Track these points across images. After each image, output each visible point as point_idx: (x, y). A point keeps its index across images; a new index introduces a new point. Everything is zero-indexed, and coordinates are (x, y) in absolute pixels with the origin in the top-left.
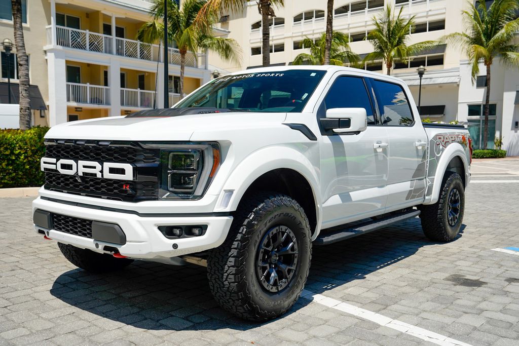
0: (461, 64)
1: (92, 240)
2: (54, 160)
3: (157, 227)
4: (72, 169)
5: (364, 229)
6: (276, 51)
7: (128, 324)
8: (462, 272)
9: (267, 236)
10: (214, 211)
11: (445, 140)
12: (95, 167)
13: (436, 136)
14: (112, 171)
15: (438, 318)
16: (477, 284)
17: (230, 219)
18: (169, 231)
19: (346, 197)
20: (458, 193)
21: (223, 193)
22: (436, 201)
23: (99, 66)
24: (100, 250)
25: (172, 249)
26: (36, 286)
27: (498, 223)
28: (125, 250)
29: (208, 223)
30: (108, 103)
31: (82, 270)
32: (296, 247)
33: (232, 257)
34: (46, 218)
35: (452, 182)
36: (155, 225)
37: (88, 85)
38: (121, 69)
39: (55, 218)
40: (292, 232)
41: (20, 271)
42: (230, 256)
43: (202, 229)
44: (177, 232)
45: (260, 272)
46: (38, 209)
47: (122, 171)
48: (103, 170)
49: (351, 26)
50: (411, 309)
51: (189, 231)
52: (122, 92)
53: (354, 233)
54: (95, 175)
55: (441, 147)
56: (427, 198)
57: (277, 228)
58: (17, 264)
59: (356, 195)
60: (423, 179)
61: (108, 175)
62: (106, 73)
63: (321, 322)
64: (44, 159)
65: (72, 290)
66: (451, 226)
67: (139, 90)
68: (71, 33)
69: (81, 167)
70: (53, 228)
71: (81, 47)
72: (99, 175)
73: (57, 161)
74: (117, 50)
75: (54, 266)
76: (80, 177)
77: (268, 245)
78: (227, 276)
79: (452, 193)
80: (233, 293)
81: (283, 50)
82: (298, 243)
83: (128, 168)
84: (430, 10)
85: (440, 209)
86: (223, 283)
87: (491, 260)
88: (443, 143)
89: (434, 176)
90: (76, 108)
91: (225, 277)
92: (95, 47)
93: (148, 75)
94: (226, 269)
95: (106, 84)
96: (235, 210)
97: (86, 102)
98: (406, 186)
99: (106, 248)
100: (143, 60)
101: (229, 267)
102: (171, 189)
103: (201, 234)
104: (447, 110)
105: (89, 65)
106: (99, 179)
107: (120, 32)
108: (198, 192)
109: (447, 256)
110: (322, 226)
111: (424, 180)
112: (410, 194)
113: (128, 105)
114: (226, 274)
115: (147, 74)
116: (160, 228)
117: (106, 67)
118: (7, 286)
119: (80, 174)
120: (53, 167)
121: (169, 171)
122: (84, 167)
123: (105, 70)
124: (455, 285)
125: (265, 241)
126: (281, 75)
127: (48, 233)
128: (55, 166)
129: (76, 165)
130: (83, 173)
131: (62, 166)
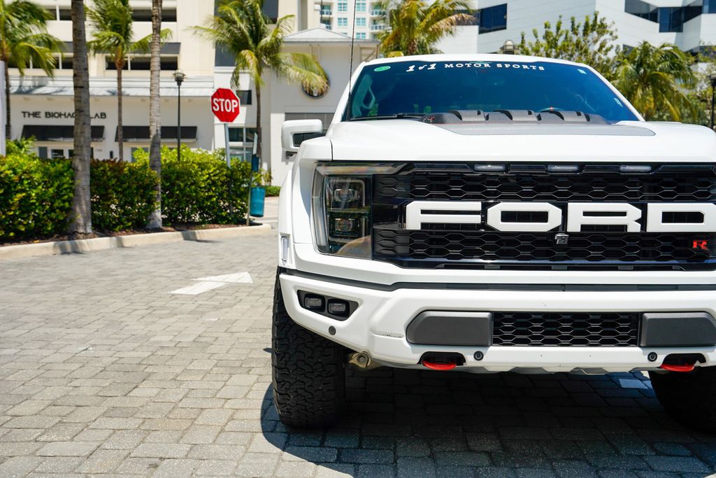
1: (637, 349)
4: (545, 221)
12: (624, 214)
24: (659, 363)
48: (645, 217)
54: (624, 227)
69: (576, 216)
70: (497, 342)
72: (635, 228)
73: (487, 206)
104: (199, 132)
119: (574, 229)
126: (541, 68)
127: (479, 356)
128: (479, 216)
129: (560, 211)
130: (583, 227)
131: (507, 217)
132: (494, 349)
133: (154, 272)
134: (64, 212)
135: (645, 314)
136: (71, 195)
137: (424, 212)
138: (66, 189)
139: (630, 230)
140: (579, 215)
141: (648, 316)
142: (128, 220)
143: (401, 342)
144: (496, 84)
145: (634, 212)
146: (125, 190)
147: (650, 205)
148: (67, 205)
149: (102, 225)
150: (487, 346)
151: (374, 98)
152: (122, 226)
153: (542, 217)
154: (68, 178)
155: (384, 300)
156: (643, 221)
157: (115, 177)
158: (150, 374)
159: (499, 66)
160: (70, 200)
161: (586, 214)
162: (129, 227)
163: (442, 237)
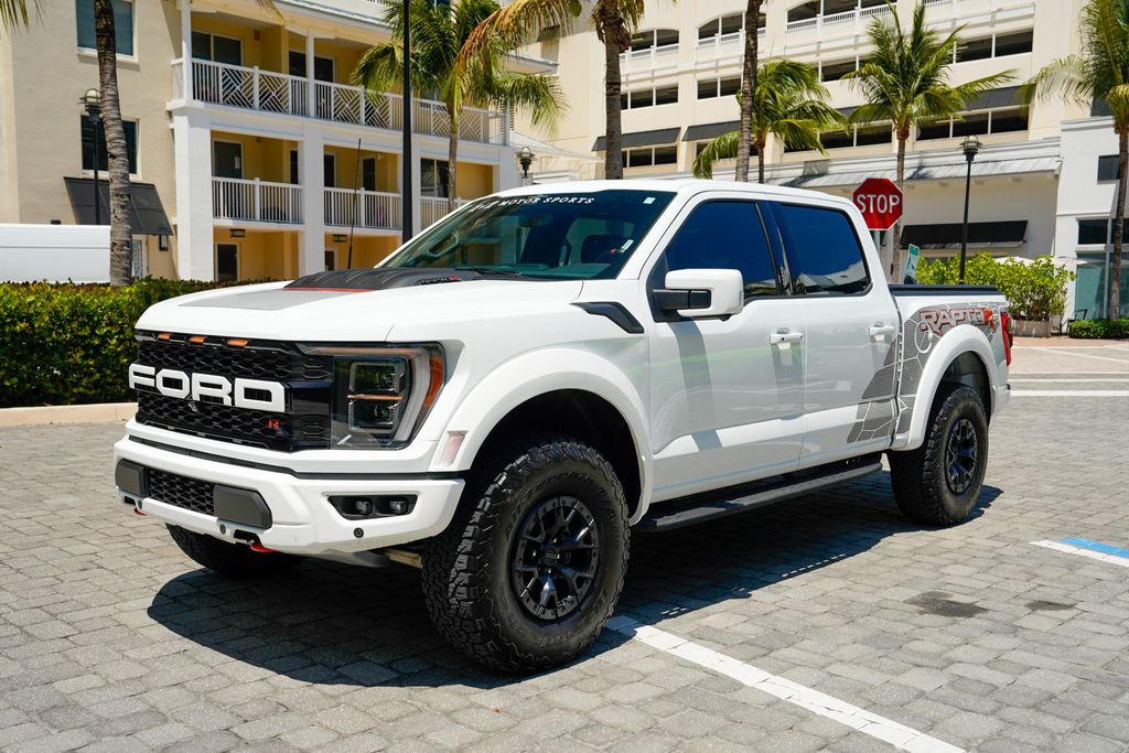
0: (1063, 130)
1: (214, 519)
2: (151, 370)
3: (326, 498)
4: (181, 388)
5: (746, 501)
6: (659, 102)
7: (279, 673)
8: (948, 587)
9: (534, 516)
10: (429, 470)
11: (941, 321)
12: (220, 387)
13: (920, 312)
14: (250, 394)
15: (860, 674)
16: (968, 611)
17: (460, 485)
18: (348, 506)
19: (707, 439)
20: (971, 426)
21: (446, 436)
22: (918, 445)
23: (280, 142)
24: (229, 536)
25: (355, 538)
26: (125, 600)
27: (1074, 487)
28: (270, 539)
29: (418, 492)
30: (298, 220)
31: (212, 571)
32: (594, 536)
33: (463, 554)
34: (136, 475)
35: (957, 405)
36: (324, 494)
37: (257, 182)
38: (326, 147)
39: (153, 477)
40: (585, 508)
41: (96, 571)
42: (459, 553)
43: (407, 502)
44: (362, 506)
45: (519, 581)
46: (124, 460)
47: (265, 395)
48: (234, 391)
49: (823, 46)
50: (815, 657)
51: (384, 505)
52: (327, 195)
53: (723, 509)
54: (221, 400)
55: (931, 335)
56: (898, 437)
57: (555, 500)
58: (93, 557)
59: (729, 436)
60: (888, 400)
61: (242, 402)
62: (294, 156)
63: (635, 677)
64: (134, 367)
65: (186, 609)
66: (954, 493)
67: (362, 192)
68: (223, 73)
69: (196, 385)
70: (149, 495)
71: (242, 101)
72: (227, 401)
73: (157, 372)
74: (318, 108)
75: (161, 562)
76: (196, 402)
77: (535, 532)
78: (455, 588)
79: (956, 428)
80: (466, 620)
81: (675, 100)
82: (598, 528)
83: (277, 389)
84: (1000, 10)
85: (927, 460)
86: (448, 600)
87: (1018, 565)
88: (936, 328)
89: (915, 393)
90: (232, 230)
91: (451, 590)
92: (271, 103)
93: (382, 160)
94: (452, 576)
95: (294, 180)
96: (469, 468)
97: (251, 217)
98: (848, 415)
99: (238, 534)
100: (371, 128)
101: (458, 572)
102: (354, 429)
103: (406, 510)
104: (1031, 230)
105: (259, 139)
106: (228, 407)
107: (324, 70)
108: (402, 435)
109: (934, 555)
110: (652, 498)
111: (892, 402)
112: (856, 432)
113: (340, 223)
114: (452, 585)
115: (379, 157)
116: (333, 500)
117: (295, 143)
118: (72, 600)
119: (196, 397)
120: (149, 382)
121: (349, 396)
122: (203, 384)
123: (294, 149)
124: (922, 613)
125: (530, 525)
126: (589, 201)
128: (154, 381)
129: (188, 379)
130: (201, 396)
131: (166, 382)
135: (217, 486)
137: (134, 374)
139: (225, 403)
145: (227, 387)
147: (237, 380)
153: (180, 384)
156: (232, 395)
159: (547, 200)
161: (201, 384)
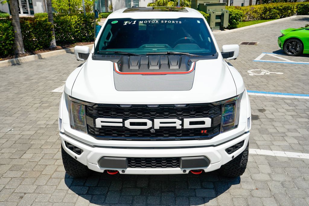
1: (179, 169)
3: (225, 150)
10: (245, 132)
12: (175, 123)
21: (247, 120)
29: (245, 139)
43: (242, 143)
47: (203, 123)
48: (183, 123)
54: (175, 127)
72: (179, 127)
73: (125, 121)
101: (244, 157)
102: (224, 125)
108: (237, 123)
119: (157, 128)
121: (223, 115)
126: (180, 22)
127: (123, 171)
128: (122, 124)
129: (151, 122)
130: (160, 127)
131: (132, 124)
132: (129, 169)
133: (48, 77)
134: (11, 45)
135: (182, 158)
136: (13, 38)
137: (102, 122)
138: (10, 36)
139: (177, 128)
140: (158, 123)
141: (183, 159)
142: (41, 45)
143: (96, 166)
144: (161, 30)
145: (179, 122)
146: (38, 32)
147: (185, 119)
148: (12, 42)
149: (30, 48)
150: (126, 168)
151: (112, 35)
152: (38, 48)
153: (145, 124)
154: (10, 31)
155: (90, 152)
156: (182, 125)
157: (32, 27)
158: (32, 145)
159: (162, 22)
160: (13, 40)
161: (161, 123)
162: (42, 48)
163: (110, 129)
